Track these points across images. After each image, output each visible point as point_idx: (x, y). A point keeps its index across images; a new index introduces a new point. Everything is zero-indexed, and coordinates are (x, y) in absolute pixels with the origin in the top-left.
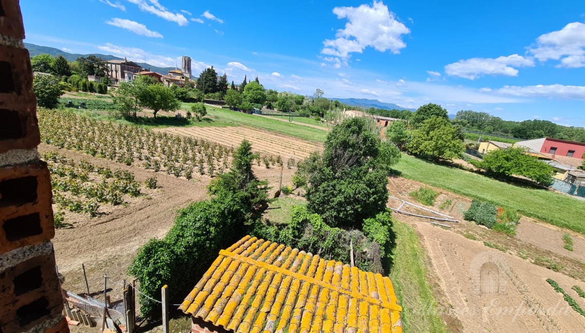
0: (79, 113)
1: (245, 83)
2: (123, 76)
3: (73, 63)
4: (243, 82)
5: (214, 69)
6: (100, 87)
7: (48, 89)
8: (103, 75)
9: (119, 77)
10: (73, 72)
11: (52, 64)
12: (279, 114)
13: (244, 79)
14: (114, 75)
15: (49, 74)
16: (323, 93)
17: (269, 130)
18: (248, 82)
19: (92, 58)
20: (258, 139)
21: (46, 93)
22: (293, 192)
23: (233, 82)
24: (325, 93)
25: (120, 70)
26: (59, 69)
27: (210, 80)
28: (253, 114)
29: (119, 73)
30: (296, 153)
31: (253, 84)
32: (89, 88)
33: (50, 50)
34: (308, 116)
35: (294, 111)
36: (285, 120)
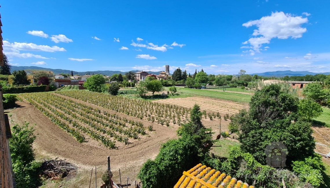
0: (124, 96)
1: (196, 73)
2: (141, 78)
3: (124, 76)
4: (195, 73)
5: (180, 69)
6: (132, 84)
7: (115, 87)
8: (134, 79)
9: (140, 79)
10: (124, 79)
11: (117, 77)
12: (216, 87)
13: (195, 71)
14: (138, 78)
15: (116, 82)
16: (245, 72)
17: (211, 97)
18: (197, 72)
19: (130, 73)
20: (204, 103)
21: (114, 89)
22: (229, 136)
23: (190, 74)
24: (246, 71)
25: (140, 76)
26: (119, 79)
27: (178, 74)
28: (201, 89)
29: (140, 77)
30: (229, 110)
31: (200, 72)
32: (128, 85)
33: (117, 72)
34: (236, 87)
35: (226, 85)
36: (220, 91)
